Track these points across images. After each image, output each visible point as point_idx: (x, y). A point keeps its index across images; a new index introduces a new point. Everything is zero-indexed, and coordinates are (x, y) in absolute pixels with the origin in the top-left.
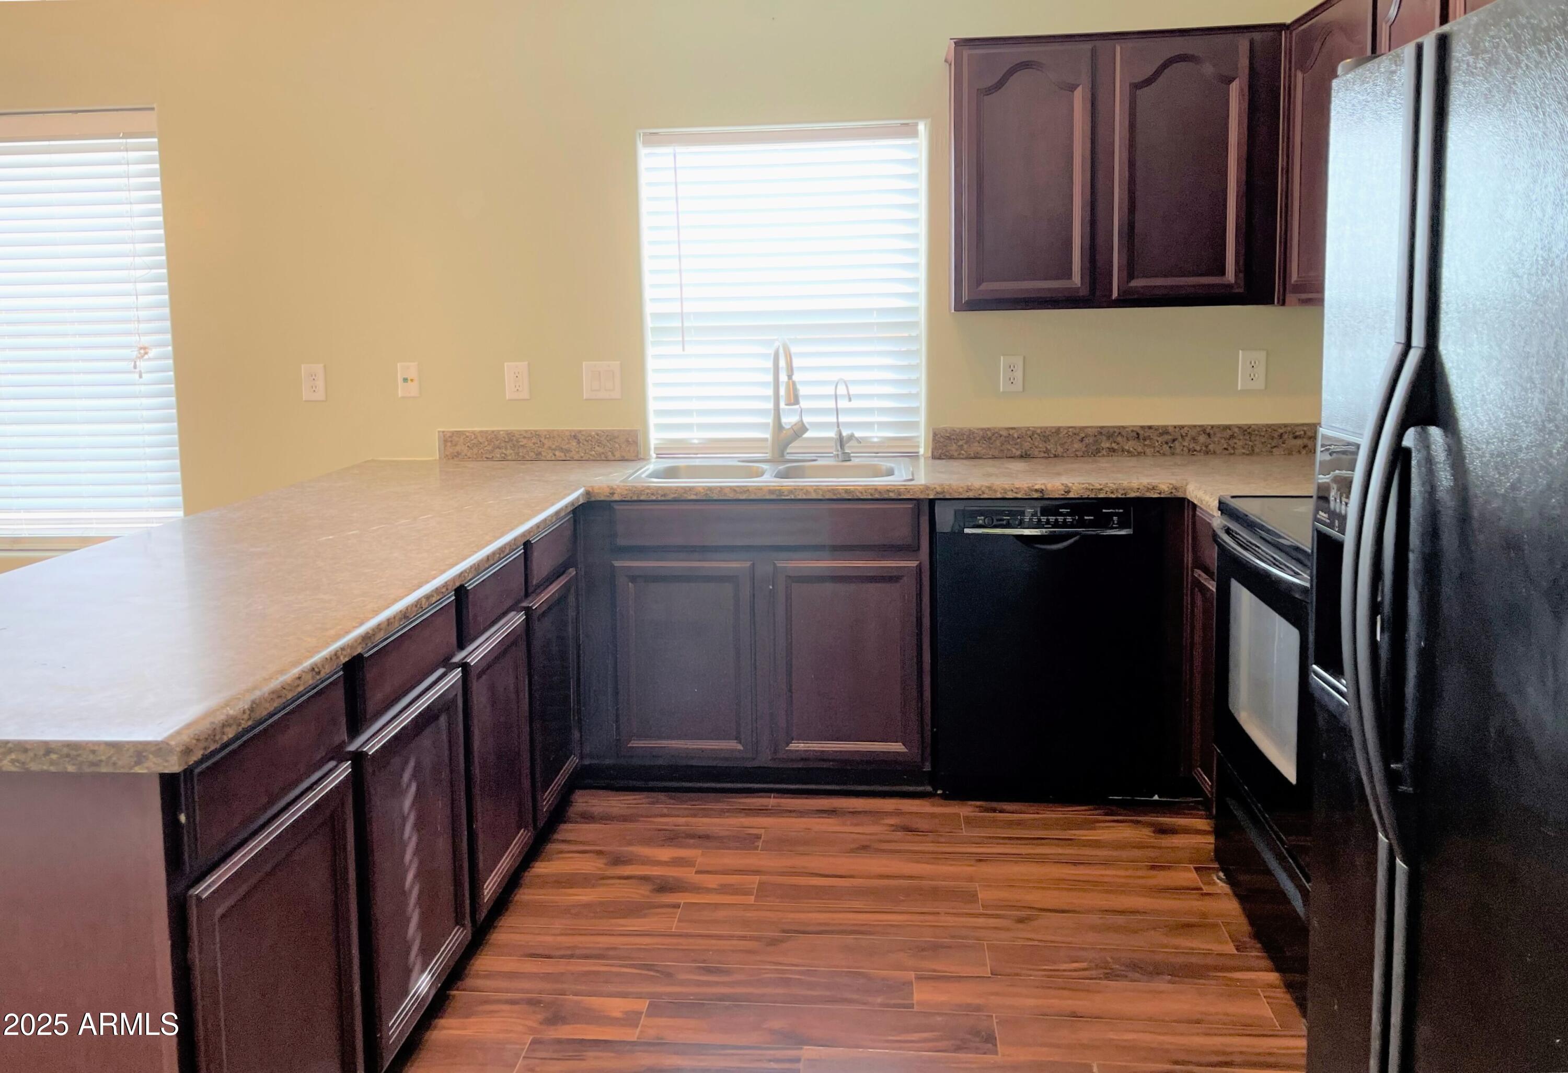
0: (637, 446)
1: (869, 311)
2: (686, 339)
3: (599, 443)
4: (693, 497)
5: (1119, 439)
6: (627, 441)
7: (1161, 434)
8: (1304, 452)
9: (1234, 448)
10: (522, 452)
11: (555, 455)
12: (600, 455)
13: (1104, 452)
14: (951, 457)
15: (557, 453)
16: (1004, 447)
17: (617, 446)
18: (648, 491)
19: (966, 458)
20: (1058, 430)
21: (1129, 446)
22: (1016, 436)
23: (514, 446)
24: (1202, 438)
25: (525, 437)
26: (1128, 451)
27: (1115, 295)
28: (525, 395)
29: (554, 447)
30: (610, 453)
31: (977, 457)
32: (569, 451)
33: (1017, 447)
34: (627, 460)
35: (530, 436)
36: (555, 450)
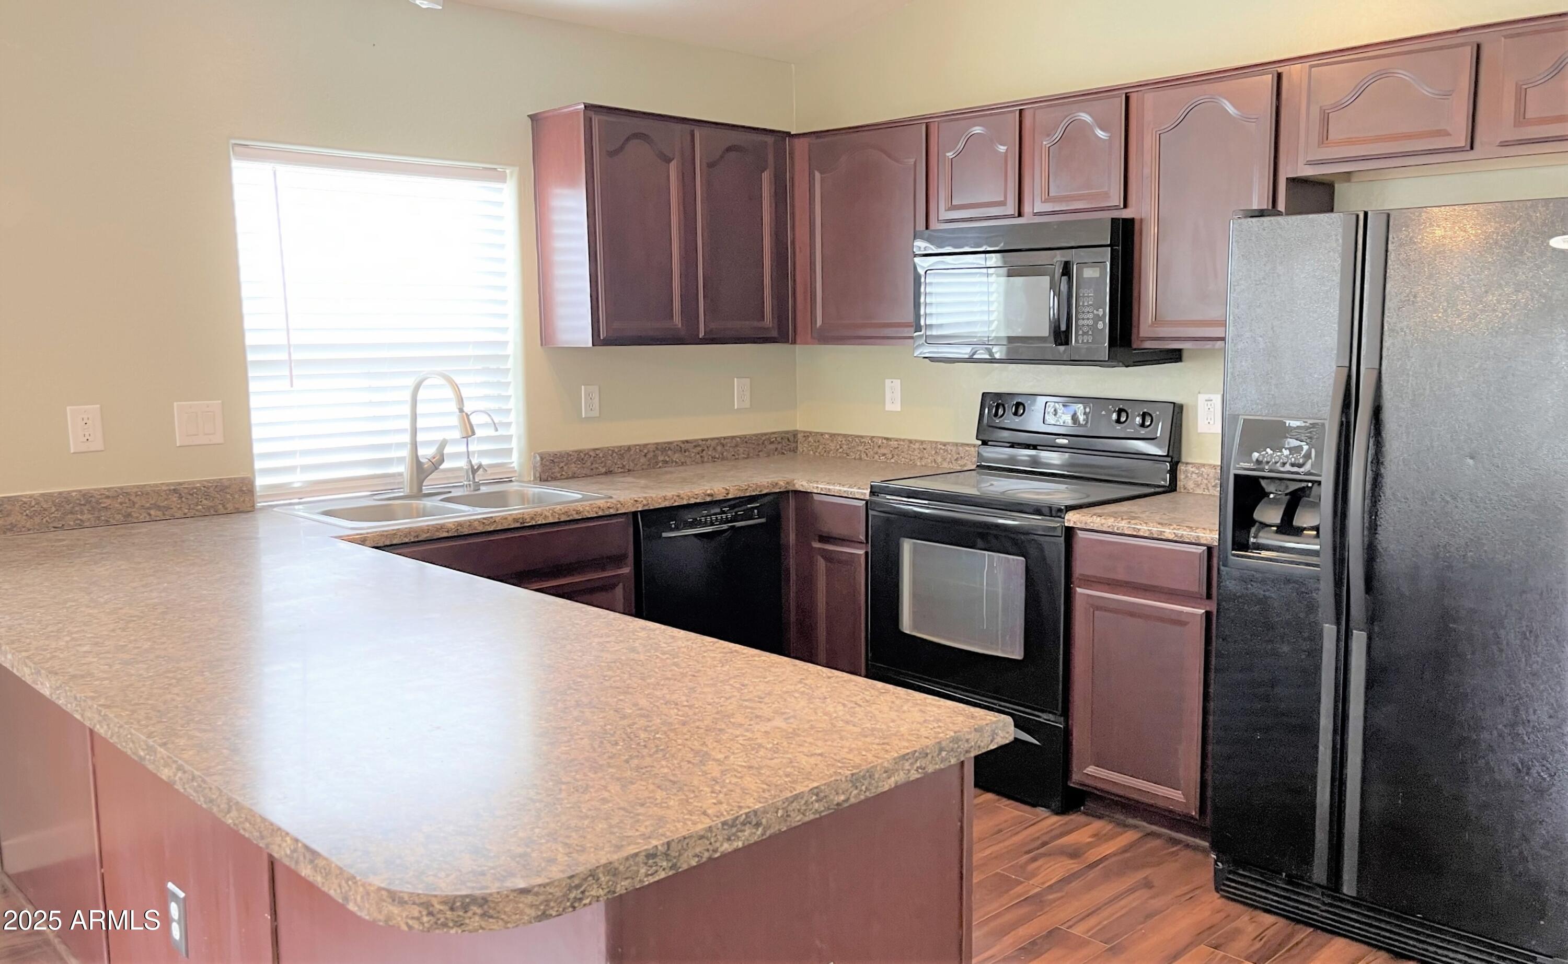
0: (253, 496)
1: (465, 344)
2: (294, 373)
3: (207, 496)
4: (445, 535)
5: (669, 452)
6: (241, 491)
7: (695, 446)
8: (776, 453)
9: (738, 455)
10: (104, 515)
11: (150, 515)
12: (209, 508)
13: (660, 464)
14: (555, 479)
15: (152, 512)
16: (594, 466)
17: (229, 496)
18: (400, 534)
19: (567, 478)
20: (629, 448)
21: (676, 457)
22: (601, 455)
23: (93, 508)
24: (719, 448)
25: (108, 497)
26: (676, 462)
27: (701, 335)
28: (98, 445)
29: (148, 505)
30: (220, 506)
31: (574, 477)
32: (168, 508)
33: (603, 465)
34: (241, 512)
35: (115, 494)
36: (149, 508)
